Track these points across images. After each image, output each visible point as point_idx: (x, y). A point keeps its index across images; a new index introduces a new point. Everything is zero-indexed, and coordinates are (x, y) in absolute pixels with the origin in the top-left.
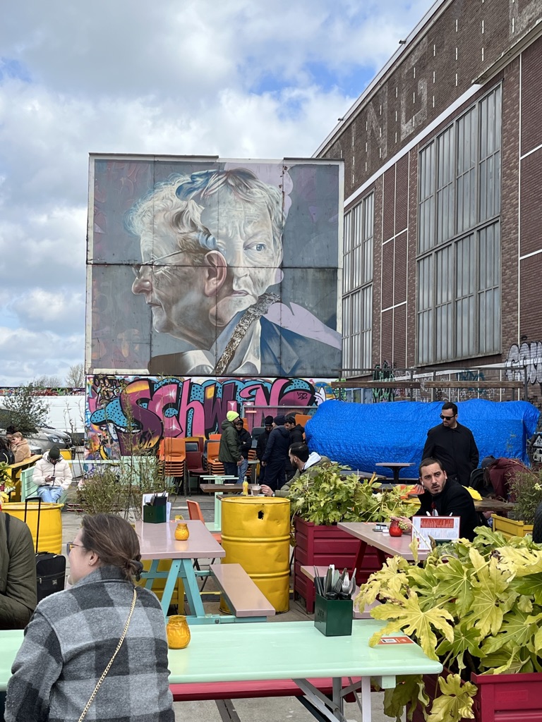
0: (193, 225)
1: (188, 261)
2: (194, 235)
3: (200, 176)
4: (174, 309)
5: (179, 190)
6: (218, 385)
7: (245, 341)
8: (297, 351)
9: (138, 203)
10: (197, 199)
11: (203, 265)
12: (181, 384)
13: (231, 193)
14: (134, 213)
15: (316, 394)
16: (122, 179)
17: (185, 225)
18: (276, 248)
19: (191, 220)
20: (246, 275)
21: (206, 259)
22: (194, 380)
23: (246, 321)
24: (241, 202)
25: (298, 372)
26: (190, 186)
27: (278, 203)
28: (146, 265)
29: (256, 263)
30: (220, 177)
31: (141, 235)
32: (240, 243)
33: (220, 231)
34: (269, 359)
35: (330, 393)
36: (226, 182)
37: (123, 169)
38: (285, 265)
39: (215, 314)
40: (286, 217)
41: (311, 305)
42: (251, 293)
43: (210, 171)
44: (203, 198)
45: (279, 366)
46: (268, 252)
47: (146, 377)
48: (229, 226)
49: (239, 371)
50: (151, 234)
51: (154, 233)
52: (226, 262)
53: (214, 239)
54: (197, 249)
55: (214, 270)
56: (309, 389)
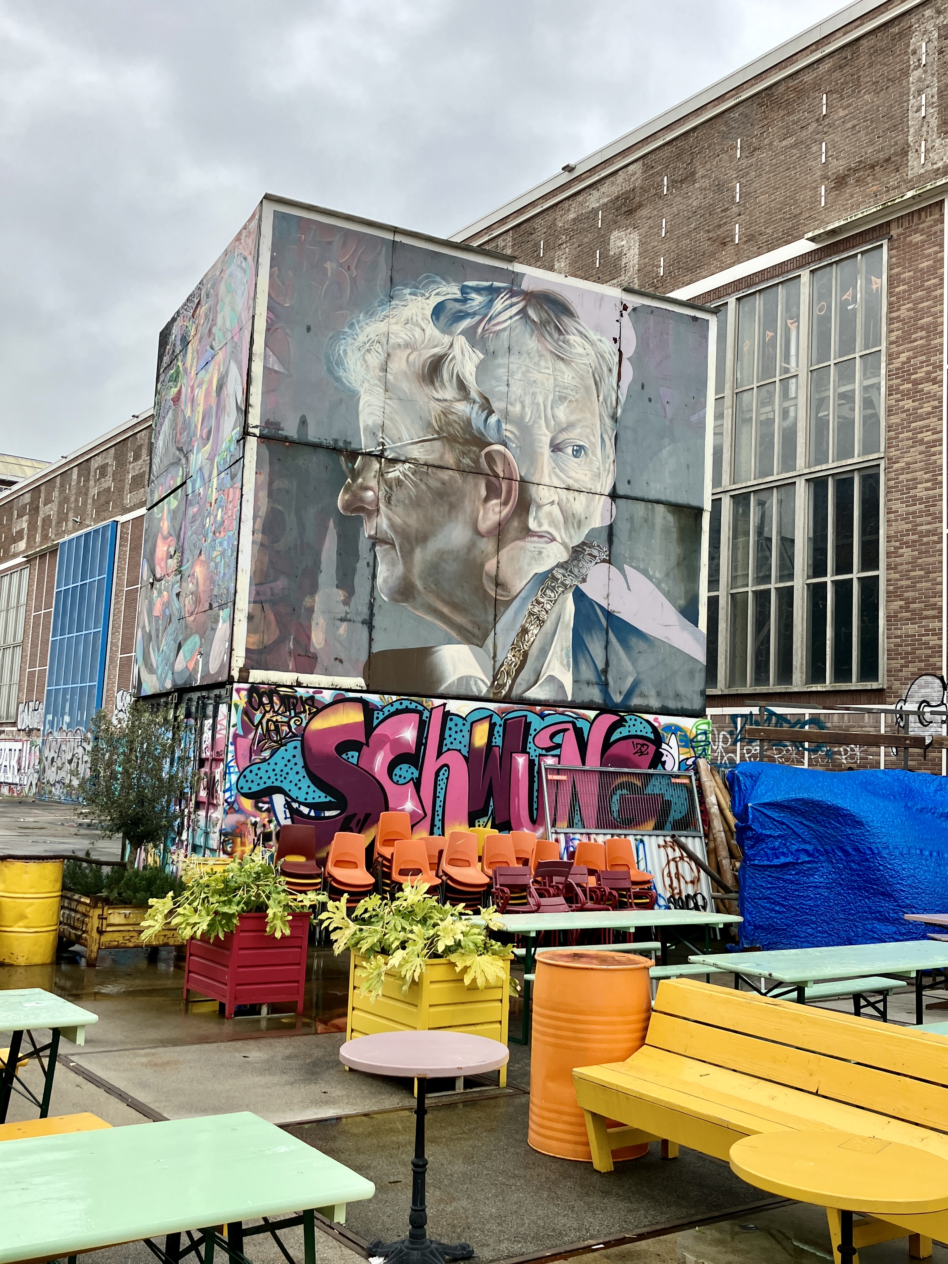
0: (462, 386)
1: (450, 459)
2: (462, 408)
3: (478, 290)
4: (419, 555)
5: (438, 311)
6: (496, 719)
7: (547, 633)
8: (634, 662)
9: (358, 322)
10: (470, 334)
11: (477, 472)
12: (426, 714)
13: (531, 336)
14: (350, 341)
15: (664, 746)
16: (328, 265)
17: (447, 384)
18: (605, 457)
19: (458, 376)
20: (552, 503)
21: (483, 460)
22: (453, 706)
23: (548, 592)
24: (548, 356)
25: (636, 701)
26: (458, 306)
27: (610, 370)
28: (370, 454)
29: (571, 482)
30: (514, 300)
31: (362, 391)
32: (544, 437)
33: (510, 407)
34: (587, 673)
35: (686, 746)
36: (523, 311)
37: (330, 243)
38: (621, 491)
39: (493, 572)
40: (622, 399)
41: (657, 575)
42: (558, 538)
43: (497, 284)
44: (482, 337)
45: (604, 686)
46: (591, 462)
47: (358, 695)
48: (528, 400)
49: (535, 693)
50: (382, 391)
51: (386, 390)
52: (519, 471)
53: (499, 421)
54: (468, 436)
55: (496, 482)
56: (652, 736)
